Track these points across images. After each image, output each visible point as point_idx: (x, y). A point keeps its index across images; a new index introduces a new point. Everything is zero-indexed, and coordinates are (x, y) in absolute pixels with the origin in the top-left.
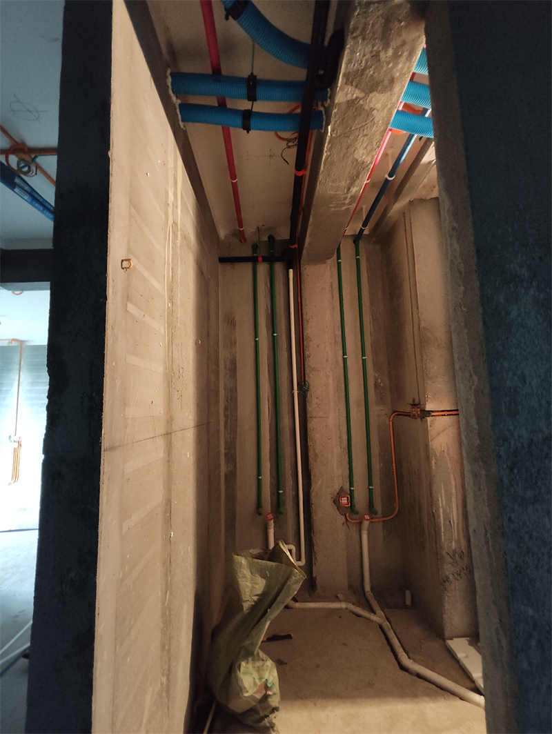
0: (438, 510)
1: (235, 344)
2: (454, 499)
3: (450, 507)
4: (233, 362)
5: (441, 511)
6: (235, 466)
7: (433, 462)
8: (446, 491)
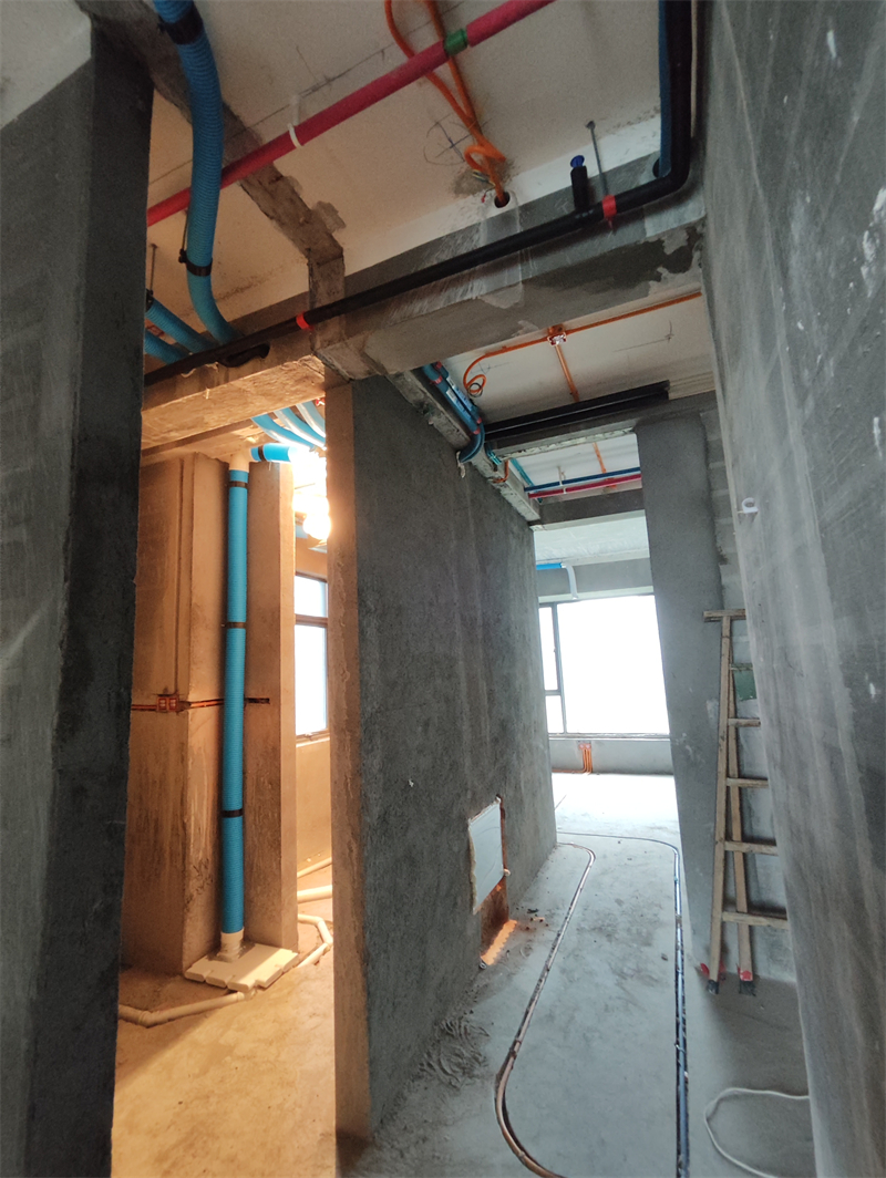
0: (189, 820)
2: (205, 802)
3: (201, 813)
5: (193, 818)
7: (190, 763)
8: (199, 794)
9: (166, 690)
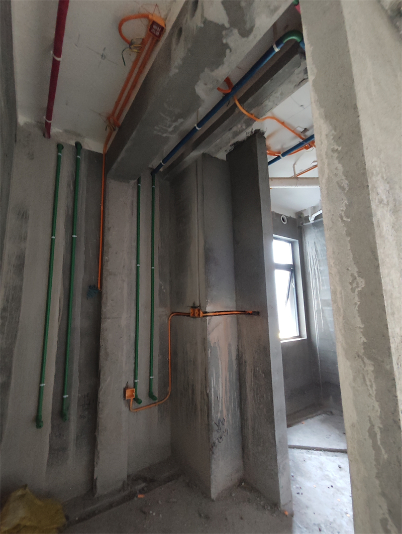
0: (210, 390)
1: (25, 239)
2: (220, 379)
3: (218, 387)
4: (21, 259)
5: (213, 390)
7: (209, 352)
8: (216, 374)
9: (194, 304)
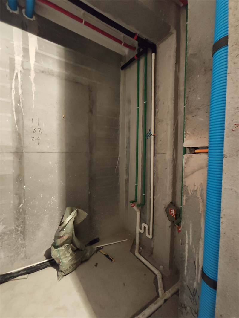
1: (130, 113)
4: (129, 123)
6: (129, 176)
